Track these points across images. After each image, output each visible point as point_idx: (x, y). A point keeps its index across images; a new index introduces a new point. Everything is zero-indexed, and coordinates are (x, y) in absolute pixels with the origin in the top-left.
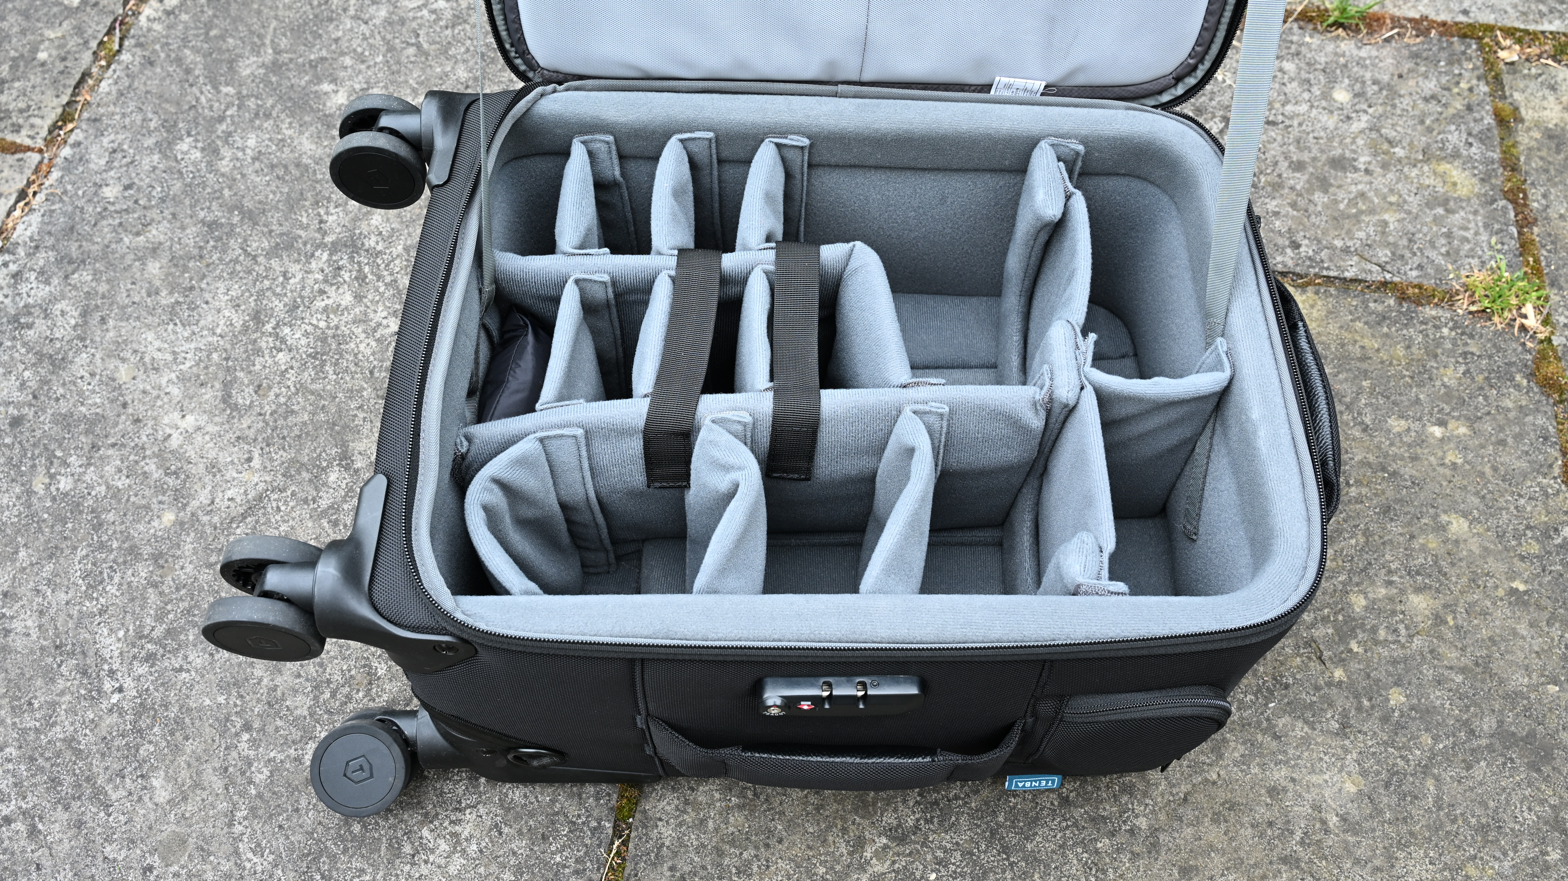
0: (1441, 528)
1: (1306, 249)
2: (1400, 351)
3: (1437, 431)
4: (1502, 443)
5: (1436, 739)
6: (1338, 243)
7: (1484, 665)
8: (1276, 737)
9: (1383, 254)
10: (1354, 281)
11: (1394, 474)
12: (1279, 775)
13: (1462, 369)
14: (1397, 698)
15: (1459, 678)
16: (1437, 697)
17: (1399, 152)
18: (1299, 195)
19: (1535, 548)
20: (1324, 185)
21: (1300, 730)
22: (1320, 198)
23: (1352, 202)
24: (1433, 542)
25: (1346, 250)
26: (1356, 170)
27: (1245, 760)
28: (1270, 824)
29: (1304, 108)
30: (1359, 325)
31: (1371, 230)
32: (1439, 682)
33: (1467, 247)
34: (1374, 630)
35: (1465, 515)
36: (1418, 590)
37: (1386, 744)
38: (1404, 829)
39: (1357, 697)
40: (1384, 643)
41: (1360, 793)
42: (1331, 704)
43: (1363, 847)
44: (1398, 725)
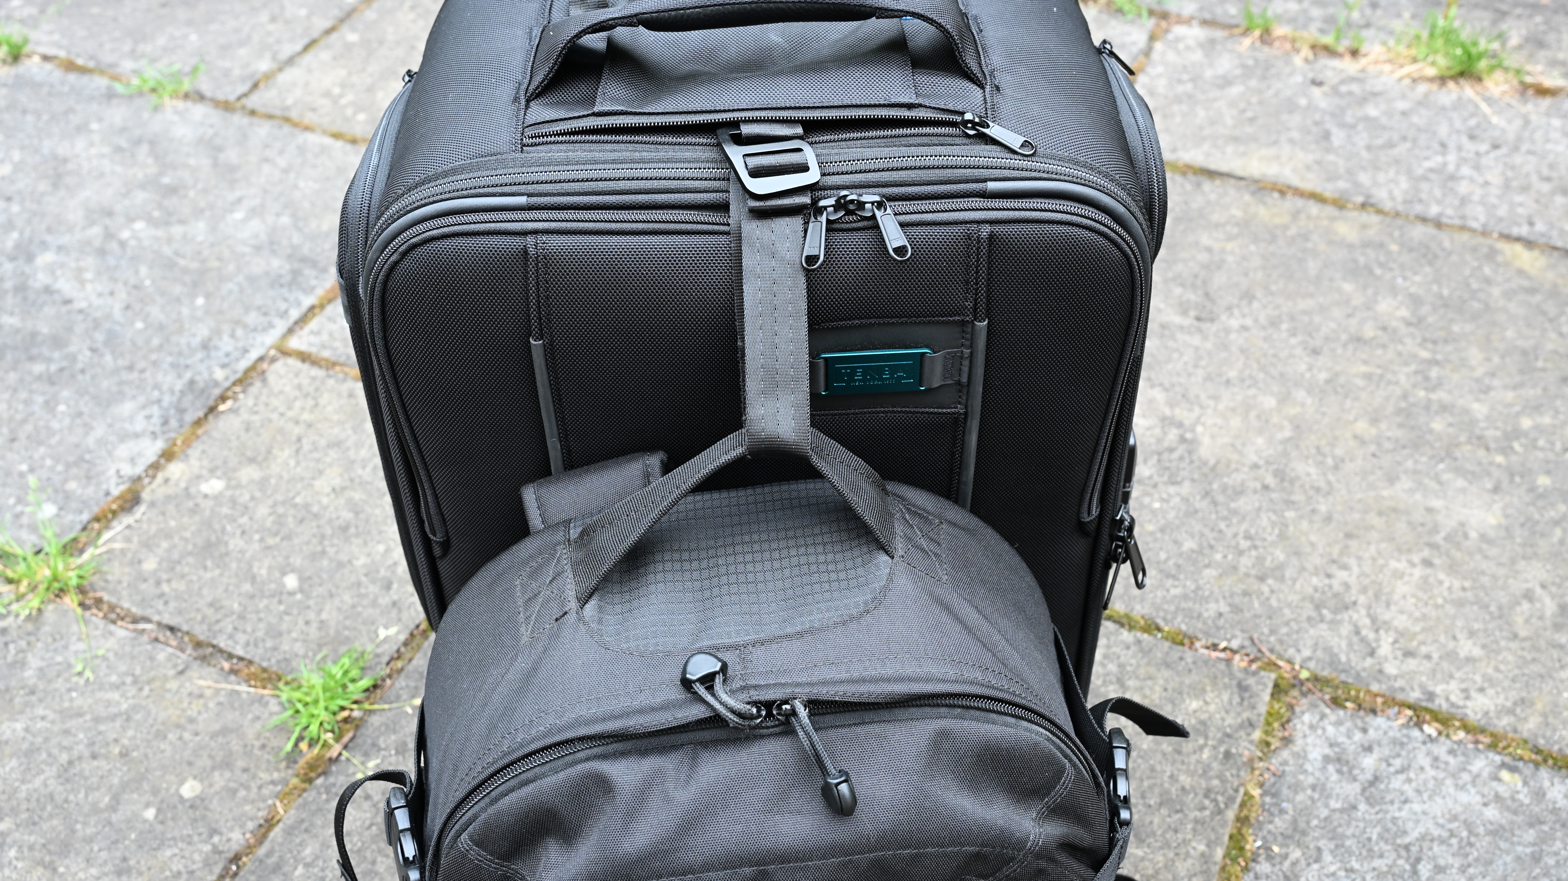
1: (1540, 227)
8: (1440, 483)
12: (1437, 503)
14: (1543, 481)
18: (1543, 195)
21: (1460, 483)
27: (1412, 491)
28: (1422, 525)
34: (1535, 440)
37: (1528, 504)
38: (1529, 551)
39: (1512, 475)
40: (1542, 449)
41: (1499, 526)
42: (1489, 474)
43: (1493, 552)
44: (1541, 496)
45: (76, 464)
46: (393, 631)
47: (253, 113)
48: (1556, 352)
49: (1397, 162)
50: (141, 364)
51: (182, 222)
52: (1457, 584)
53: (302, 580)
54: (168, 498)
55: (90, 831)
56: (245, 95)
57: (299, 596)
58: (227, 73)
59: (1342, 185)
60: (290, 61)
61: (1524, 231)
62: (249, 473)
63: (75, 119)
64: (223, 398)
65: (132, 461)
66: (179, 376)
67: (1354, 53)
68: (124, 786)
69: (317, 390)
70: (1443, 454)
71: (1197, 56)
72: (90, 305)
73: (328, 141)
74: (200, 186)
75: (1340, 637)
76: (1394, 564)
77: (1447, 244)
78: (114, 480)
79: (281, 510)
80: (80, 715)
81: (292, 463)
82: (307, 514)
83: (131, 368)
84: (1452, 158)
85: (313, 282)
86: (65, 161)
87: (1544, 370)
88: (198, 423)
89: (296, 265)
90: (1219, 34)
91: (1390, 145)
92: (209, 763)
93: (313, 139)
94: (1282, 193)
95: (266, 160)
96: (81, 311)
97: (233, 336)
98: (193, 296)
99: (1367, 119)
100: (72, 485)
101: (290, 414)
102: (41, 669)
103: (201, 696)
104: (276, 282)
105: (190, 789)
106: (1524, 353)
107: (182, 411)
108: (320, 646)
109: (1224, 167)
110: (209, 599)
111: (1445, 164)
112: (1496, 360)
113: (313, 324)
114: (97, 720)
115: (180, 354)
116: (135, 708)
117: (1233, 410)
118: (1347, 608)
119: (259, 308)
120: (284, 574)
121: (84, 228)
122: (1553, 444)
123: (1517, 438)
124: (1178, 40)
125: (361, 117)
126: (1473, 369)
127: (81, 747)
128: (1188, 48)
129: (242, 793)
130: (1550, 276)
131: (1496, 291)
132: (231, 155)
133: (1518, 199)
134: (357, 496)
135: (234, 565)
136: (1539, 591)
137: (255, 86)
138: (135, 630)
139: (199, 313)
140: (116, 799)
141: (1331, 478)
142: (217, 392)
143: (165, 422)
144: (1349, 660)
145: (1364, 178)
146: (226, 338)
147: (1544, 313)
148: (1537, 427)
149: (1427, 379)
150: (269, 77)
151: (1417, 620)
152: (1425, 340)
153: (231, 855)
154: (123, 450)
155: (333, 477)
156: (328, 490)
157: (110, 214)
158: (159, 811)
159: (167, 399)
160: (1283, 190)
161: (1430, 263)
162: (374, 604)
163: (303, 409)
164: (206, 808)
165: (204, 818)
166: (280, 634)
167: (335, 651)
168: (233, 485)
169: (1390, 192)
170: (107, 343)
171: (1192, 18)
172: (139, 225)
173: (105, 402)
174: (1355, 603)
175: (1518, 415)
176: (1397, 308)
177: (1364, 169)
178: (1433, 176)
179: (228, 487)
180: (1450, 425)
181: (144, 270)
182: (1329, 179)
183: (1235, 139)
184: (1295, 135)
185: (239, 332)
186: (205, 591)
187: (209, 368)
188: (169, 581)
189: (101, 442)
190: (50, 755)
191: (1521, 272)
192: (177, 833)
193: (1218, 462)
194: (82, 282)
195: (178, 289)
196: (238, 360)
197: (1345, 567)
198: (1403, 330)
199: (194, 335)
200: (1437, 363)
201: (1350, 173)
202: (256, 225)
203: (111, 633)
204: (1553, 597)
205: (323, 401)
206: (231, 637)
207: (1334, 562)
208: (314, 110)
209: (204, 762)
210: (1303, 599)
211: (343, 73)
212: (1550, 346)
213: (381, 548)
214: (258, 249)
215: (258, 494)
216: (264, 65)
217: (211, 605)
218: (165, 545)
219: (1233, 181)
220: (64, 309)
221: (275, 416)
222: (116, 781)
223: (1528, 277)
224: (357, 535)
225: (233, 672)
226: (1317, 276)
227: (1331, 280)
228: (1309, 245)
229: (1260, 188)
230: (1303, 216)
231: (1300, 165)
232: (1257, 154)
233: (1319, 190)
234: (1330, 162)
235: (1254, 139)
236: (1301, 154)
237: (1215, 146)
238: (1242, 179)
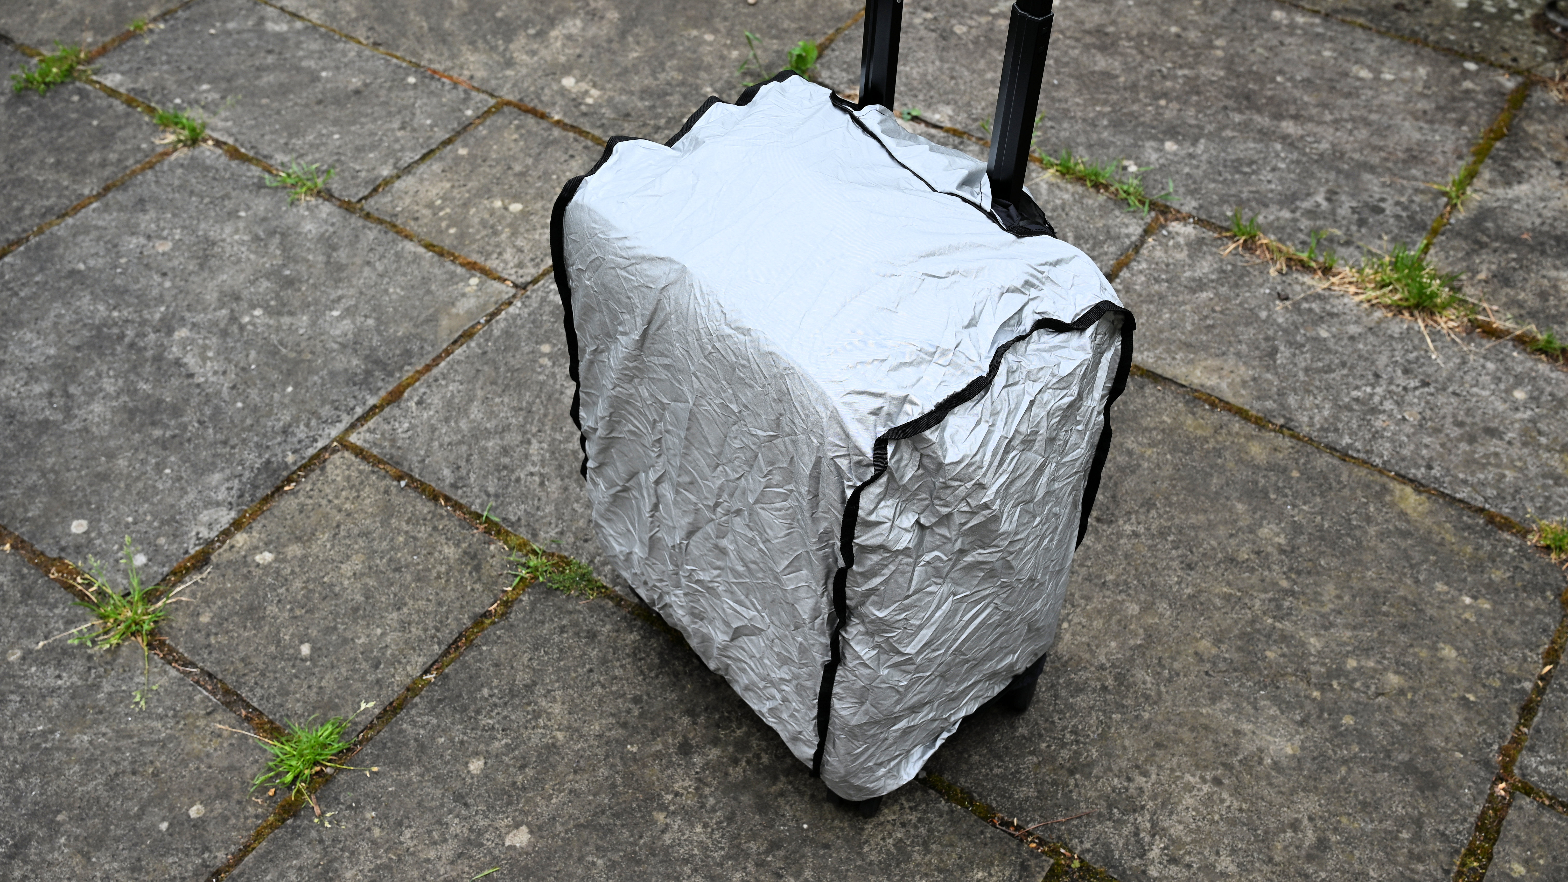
0: (1434, 648)
1: (1436, 472)
2: (1469, 549)
3: (1468, 600)
4: (1511, 622)
5: (1362, 750)
6: (1461, 476)
7: (1419, 727)
8: (1256, 708)
9: (1490, 492)
10: (1461, 501)
11: (1421, 611)
12: (1246, 727)
13: (1508, 574)
14: (1348, 720)
15: (1398, 728)
16: (1376, 730)
17: (1543, 440)
18: (1450, 440)
19: (1497, 684)
20: (1472, 439)
21: (1274, 711)
22: (1464, 446)
23: (1485, 456)
24: (1424, 653)
25: (1465, 482)
26: (1501, 439)
27: (1229, 712)
28: (1225, 745)
29: (1486, 393)
30: (1448, 525)
31: (1490, 476)
32: (1382, 724)
33: (1557, 508)
34: (1354, 681)
35: (1457, 649)
36: (1397, 673)
37: (1326, 740)
38: (1312, 783)
39: (1322, 711)
40: (1357, 691)
41: (1294, 756)
42: (1302, 707)
43: (1279, 780)
44: (1341, 734)
45: (168, 522)
46: (371, 704)
47: (368, 216)
48: (1405, 599)
49: (1329, 387)
50: (234, 441)
51: (291, 314)
52: (1236, 804)
53: (313, 649)
54: (230, 562)
55: (119, 832)
56: (365, 198)
57: (308, 663)
58: (355, 176)
59: (1269, 404)
60: (408, 169)
61: (1419, 473)
62: (294, 550)
63: (229, 205)
64: (289, 480)
65: (210, 526)
66: (260, 456)
67: (1327, 271)
68: (151, 800)
69: (362, 483)
70: (1268, 681)
71: (1182, 256)
72: (206, 382)
73: (421, 250)
74: (311, 281)
75: (1120, 836)
76: (1188, 777)
77: (1344, 478)
78: (193, 541)
79: (311, 586)
80: (130, 737)
81: (329, 545)
82: (331, 593)
83: (225, 443)
84: (1379, 390)
85: (380, 384)
86: (214, 244)
87: (1386, 614)
88: (266, 499)
89: (370, 366)
90: (1210, 234)
91: (1329, 370)
92: (214, 792)
93: (410, 247)
94: (1213, 405)
95: (368, 263)
96: (198, 385)
97: (307, 425)
98: (286, 384)
99: (1317, 339)
100: (162, 541)
101: (336, 502)
102: (110, 694)
103: (220, 736)
104: (351, 380)
105: (195, 811)
106: (1376, 595)
107: (255, 487)
108: (315, 708)
109: (1169, 373)
110: (242, 655)
111: (1372, 395)
112: (1347, 598)
113: (371, 424)
114: (142, 743)
115: (265, 435)
116: (170, 738)
117: (1099, 612)
118: (1135, 811)
119: (333, 401)
120: (302, 643)
121: (215, 310)
122: (1368, 687)
123: (1338, 677)
124: (1171, 236)
125: (452, 231)
126: (1322, 604)
127: (126, 763)
128: (1177, 246)
129: (233, 821)
130: (1428, 521)
131: (1372, 530)
132: (342, 255)
133: (1427, 440)
134: (371, 582)
135: (266, 629)
136: (1306, 822)
137: (375, 190)
138: (183, 672)
139: (286, 401)
140: (143, 809)
141: (1163, 689)
142: (285, 474)
143: (241, 496)
144: (1121, 856)
145: (1292, 400)
146: (302, 427)
147: (1408, 558)
148: (1359, 670)
149: (1279, 607)
150: (388, 182)
151: (1191, 831)
152: (1291, 569)
153: (213, 870)
154: (205, 516)
155: (356, 563)
156: (350, 574)
157: (237, 298)
158: (171, 825)
159: (247, 474)
160: (1215, 402)
161: (1322, 495)
162: (363, 679)
163: (347, 499)
164: (204, 829)
165: (201, 836)
166: (287, 694)
167: (325, 714)
168: (280, 559)
169: (1311, 418)
170: (212, 417)
171: (1190, 216)
172: (258, 312)
173: (201, 470)
174: (1143, 807)
175: (1347, 654)
176: (1277, 535)
177: (1295, 390)
178: (1356, 407)
179: (276, 560)
180: (1283, 655)
181: (253, 354)
182: (1259, 398)
183: (1188, 346)
184: (1244, 348)
185: (313, 423)
186: (241, 648)
187: (283, 451)
188: (216, 634)
189: (190, 505)
190: (103, 766)
191: (1402, 515)
192: (180, 846)
193: (1071, 659)
194: (204, 359)
195: (275, 376)
196: (307, 448)
197: (1145, 774)
198: (1276, 556)
199: (279, 420)
200: (1293, 593)
201: (1281, 393)
202: (347, 325)
203: (165, 672)
204: (1316, 829)
205: (363, 494)
206: (251, 690)
207: (1137, 767)
208: (416, 219)
209: (211, 791)
210: (1100, 797)
211: (448, 185)
212: (1401, 593)
213: (379, 631)
214: (344, 346)
215: (297, 570)
216: (386, 171)
217: (243, 660)
218: (219, 603)
219: (1173, 388)
220: (186, 382)
221: (324, 502)
222: (145, 795)
223: (1408, 522)
224: (363, 617)
225: (248, 719)
226: (1216, 493)
227: (1228, 499)
228: (1219, 461)
229: (1195, 398)
230: (1224, 431)
231: (1238, 379)
232: (1203, 364)
233: (1247, 407)
234: (1266, 380)
235: (1205, 348)
236: (1243, 369)
237: (1168, 351)
238: (1183, 386)
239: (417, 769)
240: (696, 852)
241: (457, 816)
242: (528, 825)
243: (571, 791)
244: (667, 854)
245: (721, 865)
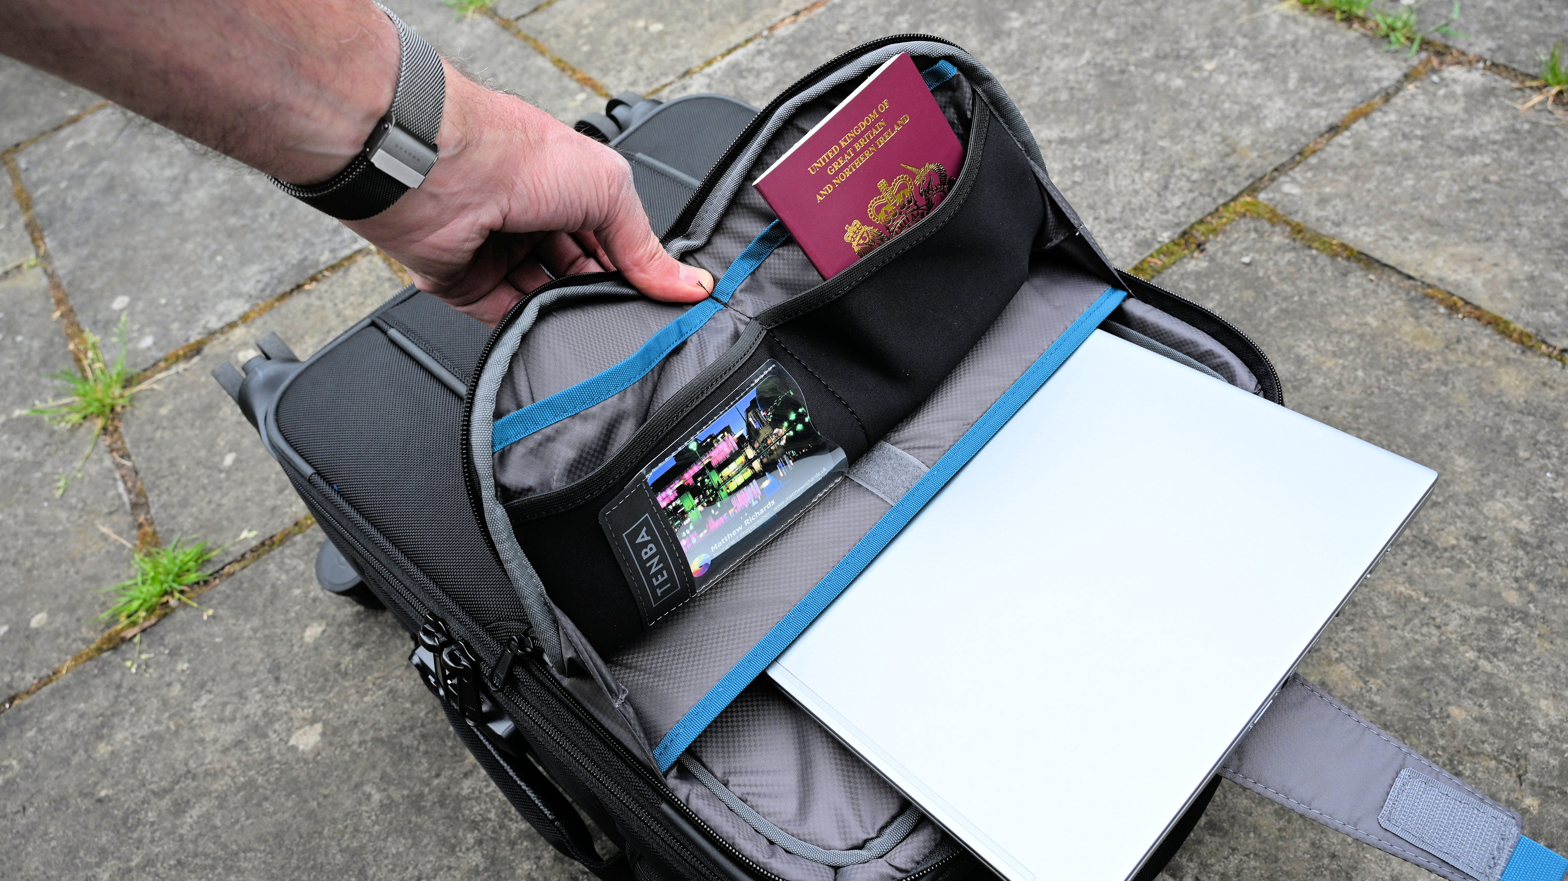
45: (191, 308)
46: (253, 534)
47: (517, 33)
53: (237, 461)
54: (216, 356)
56: (524, 16)
57: (223, 475)
59: (1549, 317)
64: (313, 279)
65: (222, 316)
66: (300, 253)
69: (373, 289)
71: (1455, 108)
73: (548, 65)
78: (199, 329)
80: (33, 524)
88: (282, 296)
90: (1506, 83)
92: (66, 602)
93: (539, 62)
94: (1453, 308)
100: (175, 326)
101: (341, 306)
102: (46, 474)
103: (106, 539)
105: (39, 620)
107: (280, 283)
110: (174, 455)
116: (65, 532)
120: (232, 451)
124: (1443, 82)
127: (14, 551)
128: (1450, 96)
129: (62, 640)
137: (535, 10)
138: (117, 464)
143: (263, 290)
149: (1493, 635)
152: (1530, 575)
153: (14, 692)
154: (223, 306)
158: (9, 630)
159: (280, 270)
160: (1456, 304)
162: (261, 503)
163: (351, 305)
164: (34, 643)
165: (26, 650)
166: (187, 505)
167: (206, 536)
171: (1480, 59)
173: (246, 261)
176: (1519, 516)
180: (1483, 720)
182: (1533, 306)
183: (1433, 224)
184: (1524, 233)
186: (177, 447)
187: (321, 250)
188: (164, 428)
189: (217, 293)
198: (1507, 549)
200: (1524, 616)
203: (102, 460)
205: (369, 301)
206: (160, 494)
208: (558, 36)
217: (171, 460)
218: (186, 396)
219: (1394, 278)
221: (330, 305)
222: (10, 590)
225: (138, 527)
226: (1425, 436)
227: (1442, 447)
228: (1442, 390)
229: (1426, 296)
230: (1462, 347)
231: (1504, 276)
232: (1451, 250)
233: (1508, 317)
234: (1552, 282)
235: (1459, 229)
236: (1514, 262)
237: (1399, 229)
238: (1410, 277)
239: (256, 622)
240: (492, 815)
241: (261, 692)
242: (326, 723)
243: (391, 691)
244: (457, 809)
245: (512, 843)
